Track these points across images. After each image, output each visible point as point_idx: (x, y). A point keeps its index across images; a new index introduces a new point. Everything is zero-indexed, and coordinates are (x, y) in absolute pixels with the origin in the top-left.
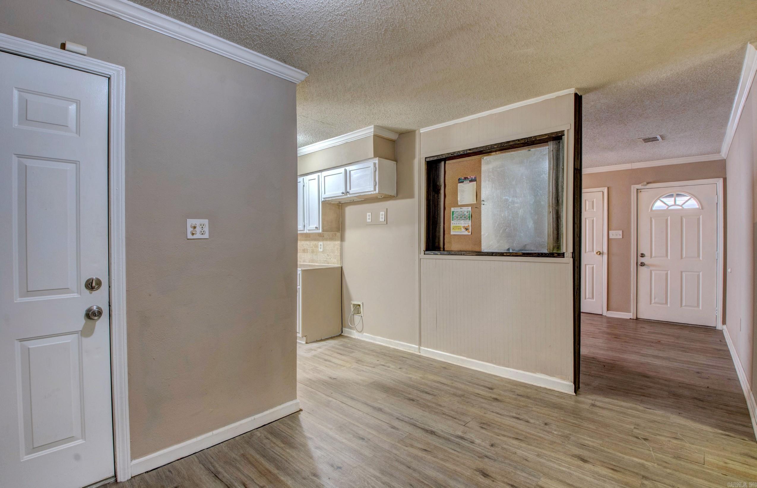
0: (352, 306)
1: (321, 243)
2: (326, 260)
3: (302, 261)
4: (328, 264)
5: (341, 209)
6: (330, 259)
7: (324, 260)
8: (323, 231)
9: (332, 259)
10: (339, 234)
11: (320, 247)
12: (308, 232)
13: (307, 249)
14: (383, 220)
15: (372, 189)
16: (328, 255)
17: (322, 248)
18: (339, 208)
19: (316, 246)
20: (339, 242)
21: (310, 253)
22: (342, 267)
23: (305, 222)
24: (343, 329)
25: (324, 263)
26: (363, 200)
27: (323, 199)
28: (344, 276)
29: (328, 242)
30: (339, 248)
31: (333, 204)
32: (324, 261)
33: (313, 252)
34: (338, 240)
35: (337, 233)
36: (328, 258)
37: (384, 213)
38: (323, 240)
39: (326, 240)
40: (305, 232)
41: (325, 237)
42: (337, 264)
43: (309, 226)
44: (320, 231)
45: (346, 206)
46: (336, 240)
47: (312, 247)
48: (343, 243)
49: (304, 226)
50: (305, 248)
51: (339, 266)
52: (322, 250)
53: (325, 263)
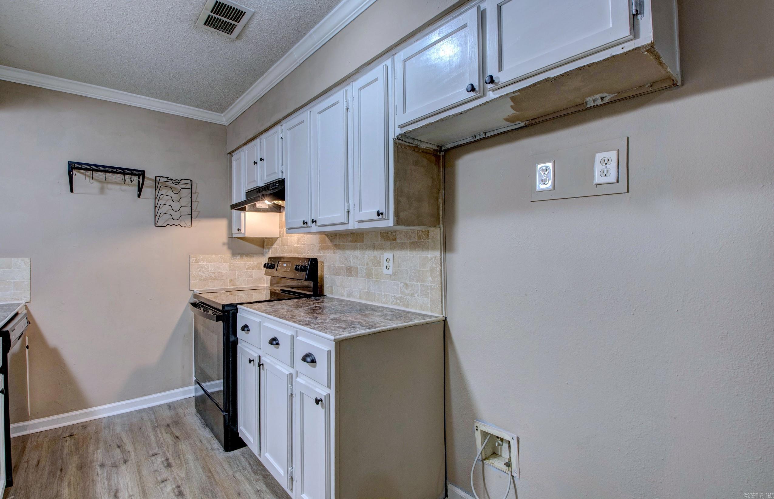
0: (478, 435)
1: (388, 255)
2: (401, 297)
3: (345, 294)
4: (407, 306)
5: (444, 167)
6: (413, 295)
7: (397, 296)
8: (398, 221)
9: (416, 295)
10: (436, 233)
11: (385, 263)
12: (357, 226)
13: (357, 268)
14: (612, 178)
15: (625, 32)
16: (406, 284)
17: (391, 268)
18: (437, 164)
19: (378, 263)
20: (437, 254)
21: (362, 277)
22: (445, 321)
23: (350, 201)
24: (450, 487)
25: (396, 304)
26: (523, 124)
27: (399, 132)
28: (452, 342)
29: (407, 254)
30: (438, 269)
31: (425, 152)
32: (396, 299)
33: (369, 275)
34: (434, 248)
35: (430, 229)
36: (407, 292)
37: (613, 155)
38: (393, 248)
39: (402, 247)
40: (350, 227)
41: (398, 241)
42: (432, 311)
43: (360, 209)
44: (390, 223)
45: (459, 156)
46: (427, 248)
47: (367, 264)
48: (448, 255)
49: (348, 212)
50: (352, 265)
51: (438, 315)
52: (390, 272)
53: (399, 305)
